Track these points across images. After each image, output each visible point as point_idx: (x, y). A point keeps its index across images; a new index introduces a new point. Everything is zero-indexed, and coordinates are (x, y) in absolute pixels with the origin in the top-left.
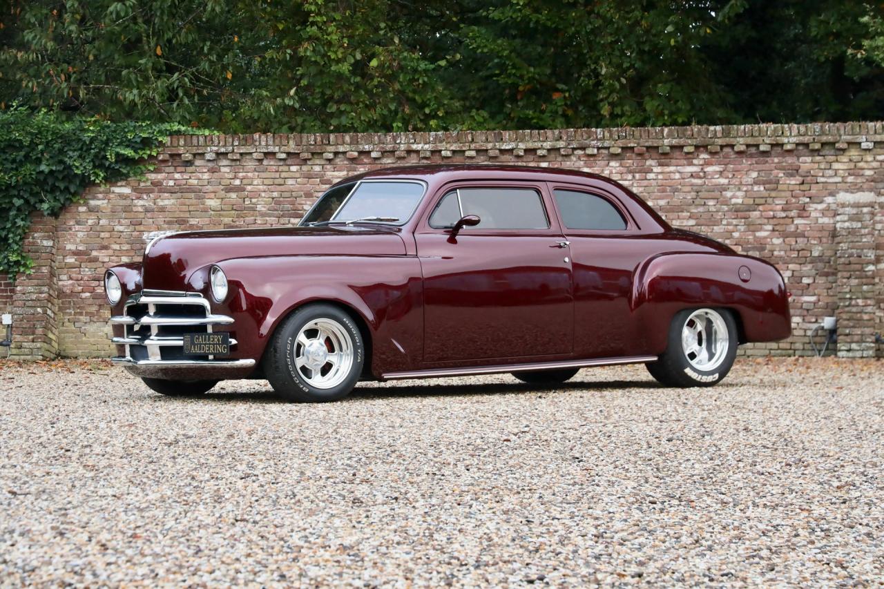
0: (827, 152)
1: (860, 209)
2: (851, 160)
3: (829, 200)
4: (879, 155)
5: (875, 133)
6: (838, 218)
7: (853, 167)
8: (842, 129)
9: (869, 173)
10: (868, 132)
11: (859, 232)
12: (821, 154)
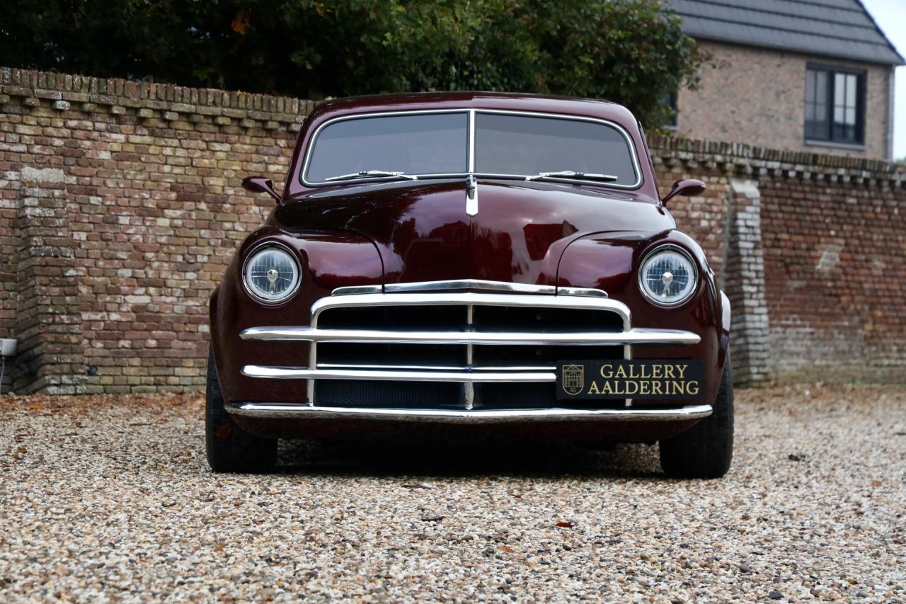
0: (12, 109)
1: (51, 191)
2: (38, 124)
3: (12, 175)
4: (71, 119)
5: (73, 89)
6: (27, 201)
7: (40, 133)
8: (35, 79)
9: (58, 142)
10: (64, 87)
11: (53, 223)
12: (5, 110)
